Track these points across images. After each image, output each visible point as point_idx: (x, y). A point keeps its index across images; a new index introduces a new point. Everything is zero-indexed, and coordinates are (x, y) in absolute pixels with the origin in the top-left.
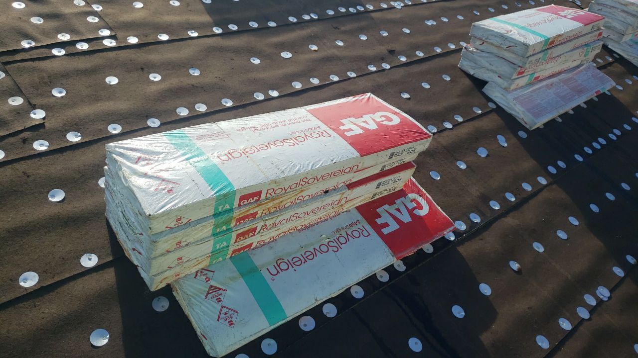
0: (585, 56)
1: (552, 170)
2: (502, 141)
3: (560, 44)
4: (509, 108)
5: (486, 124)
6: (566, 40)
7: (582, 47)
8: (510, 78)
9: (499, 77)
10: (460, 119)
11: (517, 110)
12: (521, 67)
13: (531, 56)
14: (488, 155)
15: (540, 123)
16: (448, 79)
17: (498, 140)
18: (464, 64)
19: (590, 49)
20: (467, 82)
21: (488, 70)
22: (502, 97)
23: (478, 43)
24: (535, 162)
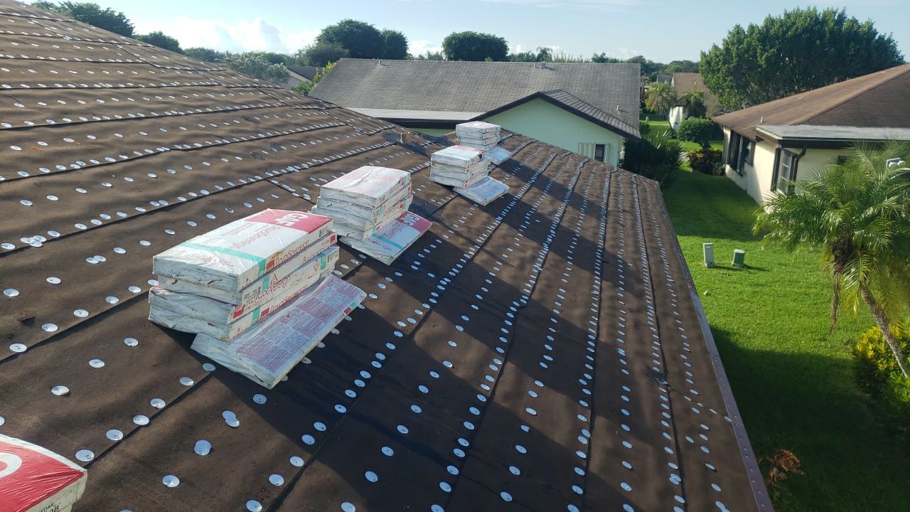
0: (322, 268)
1: (308, 439)
2: (231, 419)
3: (283, 263)
4: (234, 365)
5: (202, 399)
6: (290, 256)
7: (314, 258)
8: (225, 324)
9: (209, 324)
10: (161, 404)
11: (245, 365)
12: (236, 306)
13: (244, 289)
14: (212, 450)
15: (281, 374)
16: (134, 343)
17: (225, 420)
18: (157, 315)
19: (325, 258)
20: (166, 340)
21: (192, 317)
22: (220, 351)
23: (169, 282)
24: (282, 436)
